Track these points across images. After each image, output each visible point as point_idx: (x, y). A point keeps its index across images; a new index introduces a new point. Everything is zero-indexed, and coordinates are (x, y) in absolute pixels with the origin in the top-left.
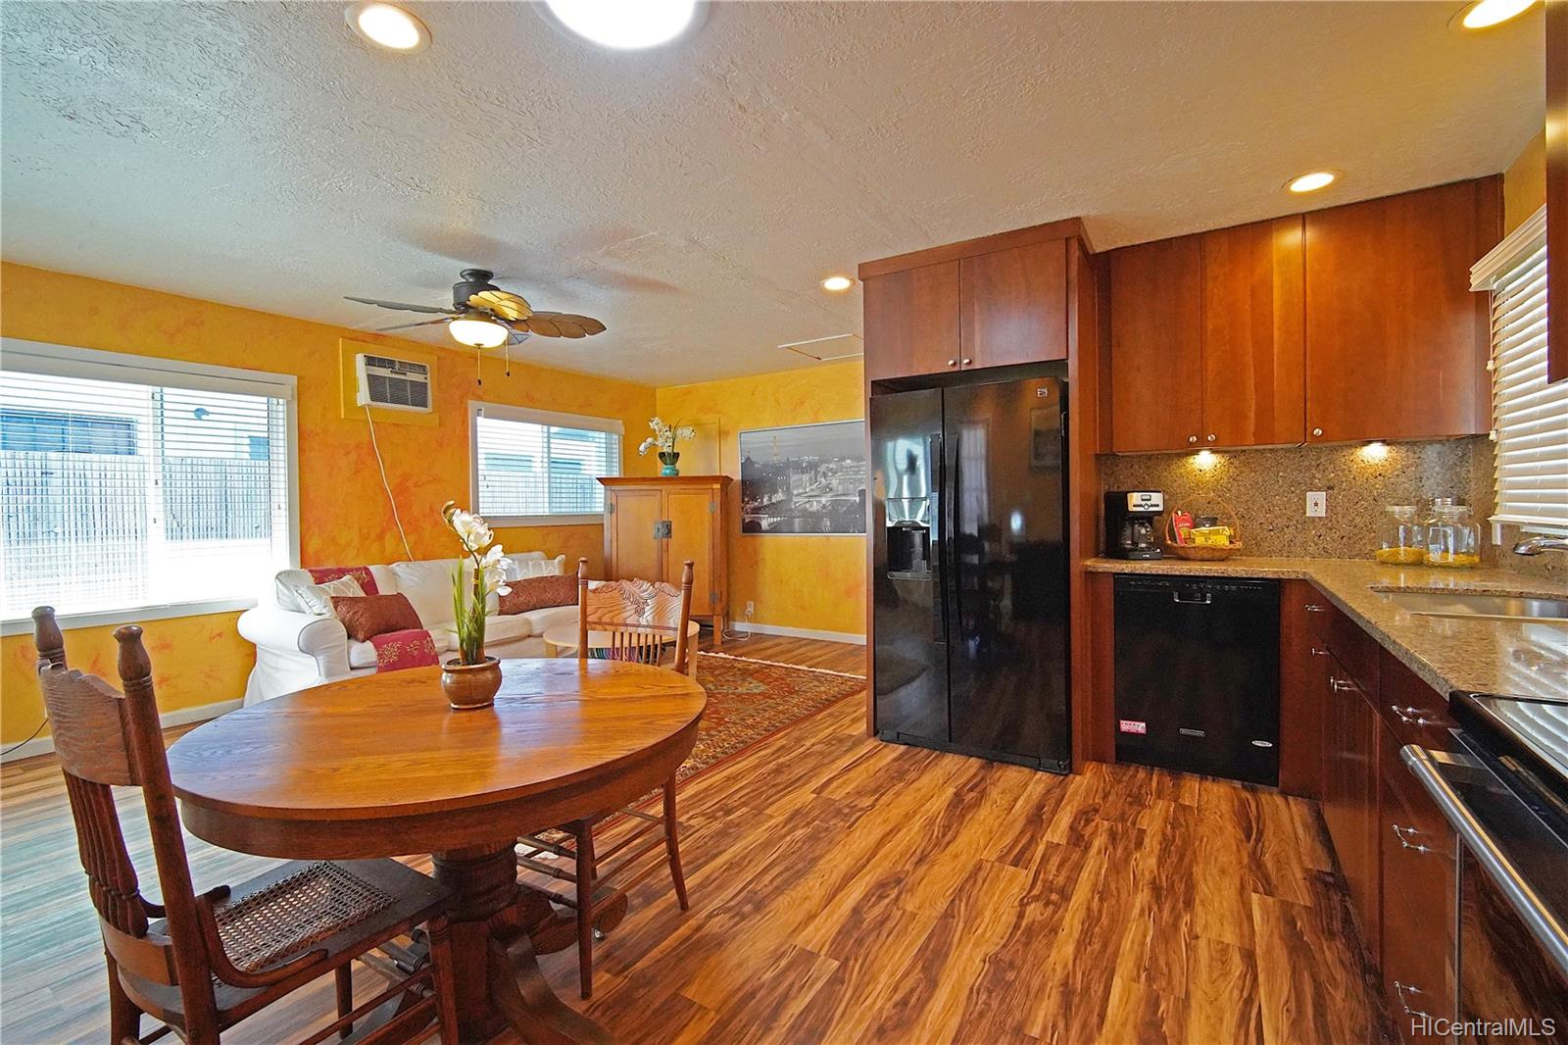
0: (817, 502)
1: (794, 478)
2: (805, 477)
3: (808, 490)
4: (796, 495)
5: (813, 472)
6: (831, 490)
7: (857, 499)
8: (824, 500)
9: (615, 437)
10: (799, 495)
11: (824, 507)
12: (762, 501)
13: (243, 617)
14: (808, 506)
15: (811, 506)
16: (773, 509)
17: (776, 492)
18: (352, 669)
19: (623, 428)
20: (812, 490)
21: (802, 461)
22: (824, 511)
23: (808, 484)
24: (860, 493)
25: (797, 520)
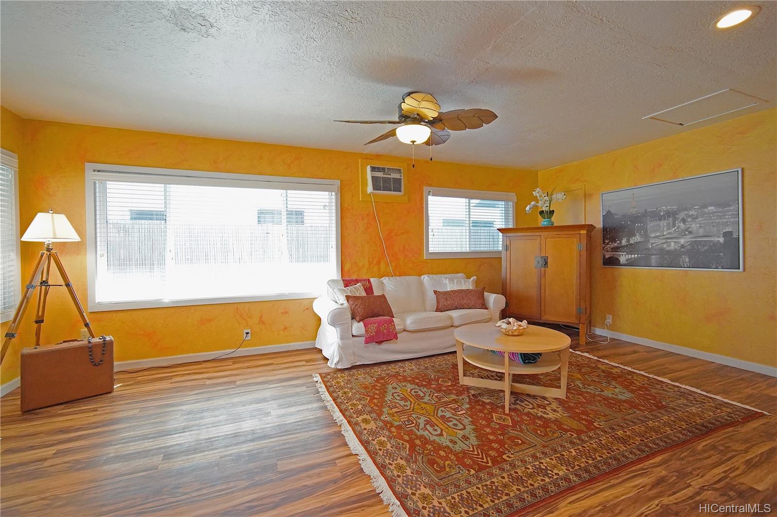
0: (675, 242)
1: (651, 225)
2: (663, 223)
3: (665, 233)
4: (653, 238)
5: (671, 219)
6: (690, 232)
7: (722, 240)
8: (682, 241)
9: (511, 203)
10: (656, 237)
11: (682, 246)
12: (621, 243)
13: (315, 301)
14: (665, 246)
15: (669, 246)
16: (631, 249)
17: (634, 235)
18: (353, 336)
19: (516, 197)
20: (670, 233)
21: (660, 211)
22: (683, 250)
23: (665, 229)
24: (726, 235)
25: (653, 257)
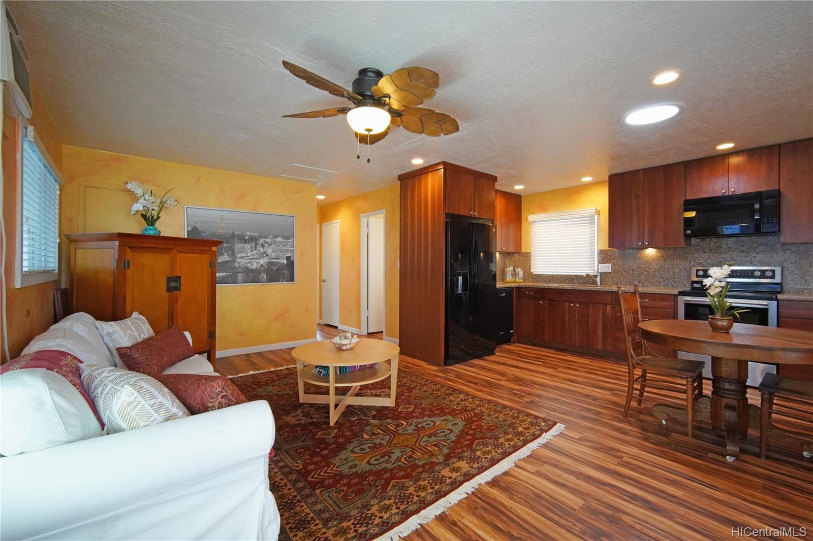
0: (256, 262)
1: (238, 246)
2: (248, 246)
3: (249, 255)
4: (240, 258)
5: (253, 243)
6: (267, 255)
7: (285, 262)
8: (262, 262)
10: (242, 257)
11: (262, 266)
14: (249, 265)
15: (252, 265)
16: (219, 267)
17: (222, 255)
20: (253, 255)
21: (245, 235)
22: (262, 268)
23: (249, 251)
24: (288, 258)
25: (240, 274)
